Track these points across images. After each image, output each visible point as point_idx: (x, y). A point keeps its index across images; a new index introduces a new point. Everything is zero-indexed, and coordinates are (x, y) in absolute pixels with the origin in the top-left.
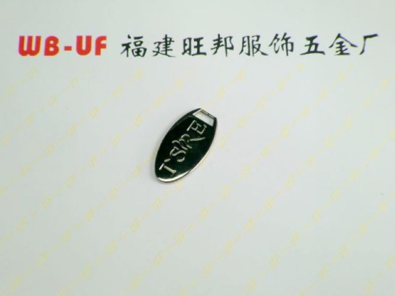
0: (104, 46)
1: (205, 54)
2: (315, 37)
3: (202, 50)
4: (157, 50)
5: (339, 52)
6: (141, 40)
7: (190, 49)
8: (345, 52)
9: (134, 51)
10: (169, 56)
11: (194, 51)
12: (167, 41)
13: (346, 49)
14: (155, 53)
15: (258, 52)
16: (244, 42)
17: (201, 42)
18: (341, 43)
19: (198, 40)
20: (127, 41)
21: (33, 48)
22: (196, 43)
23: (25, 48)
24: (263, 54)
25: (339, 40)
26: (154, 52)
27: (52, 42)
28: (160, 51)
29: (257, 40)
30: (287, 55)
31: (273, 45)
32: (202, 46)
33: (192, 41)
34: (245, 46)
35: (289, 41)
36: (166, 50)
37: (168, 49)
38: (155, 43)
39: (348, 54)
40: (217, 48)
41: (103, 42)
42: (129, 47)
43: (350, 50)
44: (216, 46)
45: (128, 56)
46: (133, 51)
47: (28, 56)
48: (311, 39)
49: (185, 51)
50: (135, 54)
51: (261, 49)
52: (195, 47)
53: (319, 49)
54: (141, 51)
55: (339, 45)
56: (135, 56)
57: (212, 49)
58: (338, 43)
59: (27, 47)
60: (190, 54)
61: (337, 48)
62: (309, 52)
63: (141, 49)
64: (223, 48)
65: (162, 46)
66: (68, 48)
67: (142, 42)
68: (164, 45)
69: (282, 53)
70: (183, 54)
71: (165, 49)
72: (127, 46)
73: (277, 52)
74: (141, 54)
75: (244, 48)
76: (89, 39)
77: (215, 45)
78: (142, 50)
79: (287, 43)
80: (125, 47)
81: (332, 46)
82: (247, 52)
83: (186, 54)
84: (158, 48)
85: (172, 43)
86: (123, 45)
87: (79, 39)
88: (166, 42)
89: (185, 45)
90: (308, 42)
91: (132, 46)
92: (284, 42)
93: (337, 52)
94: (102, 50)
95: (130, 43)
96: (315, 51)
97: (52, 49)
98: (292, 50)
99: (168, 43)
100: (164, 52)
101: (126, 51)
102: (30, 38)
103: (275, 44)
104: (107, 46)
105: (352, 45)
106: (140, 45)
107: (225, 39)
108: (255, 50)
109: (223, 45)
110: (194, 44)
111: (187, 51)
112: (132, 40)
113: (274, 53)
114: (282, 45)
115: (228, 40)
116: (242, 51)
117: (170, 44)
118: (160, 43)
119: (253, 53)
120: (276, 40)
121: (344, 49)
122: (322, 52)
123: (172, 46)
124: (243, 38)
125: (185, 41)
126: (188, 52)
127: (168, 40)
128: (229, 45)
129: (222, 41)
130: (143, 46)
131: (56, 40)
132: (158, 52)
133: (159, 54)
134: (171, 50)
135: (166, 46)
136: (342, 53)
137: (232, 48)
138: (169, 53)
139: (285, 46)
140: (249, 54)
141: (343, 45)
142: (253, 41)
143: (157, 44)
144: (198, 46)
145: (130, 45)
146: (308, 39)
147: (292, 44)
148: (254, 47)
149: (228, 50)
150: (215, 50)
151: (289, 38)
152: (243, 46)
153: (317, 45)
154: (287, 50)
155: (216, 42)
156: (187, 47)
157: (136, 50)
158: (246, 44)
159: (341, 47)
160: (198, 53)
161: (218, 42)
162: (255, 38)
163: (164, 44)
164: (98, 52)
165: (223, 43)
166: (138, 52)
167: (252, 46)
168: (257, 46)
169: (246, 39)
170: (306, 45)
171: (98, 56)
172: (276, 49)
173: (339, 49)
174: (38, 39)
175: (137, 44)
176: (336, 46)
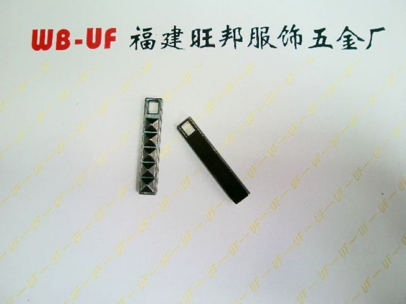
0: (114, 39)
1: (213, 46)
2: (323, 30)
3: (211, 41)
4: (165, 42)
5: (346, 46)
6: (149, 32)
7: (198, 41)
8: (352, 46)
9: (143, 44)
10: (178, 48)
11: (203, 43)
12: (176, 33)
14: (164, 45)
15: (267, 45)
16: (253, 33)
17: (210, 33)
18: (348, 37)
19: (206, 31)
20: (136, 33)
21: (46, 43)
23: (38, 43)
24: (272, 46)
25: (347, 33)
26: (162, 44)
27: (63, 36)
28: (169, 43)
29: (266, 32)
30: (296, 48)
31: (282, 37)
32: (211, 37)
33: (201, 32)
34: (254, 38)
35: (297, 33)
36: (175, 43)
37: (177, 40)
38: (164, 35)
39: (355, 48)
40: (226, 40)
41: (112, 35)
42: (139, 39)
43: (358, 44)
44: (225, 38)
45: (136, 49)
46: (141, 44)
47: (41, 50)
48: (319, 32)
50: (144, 47)
51: (269, 42)
52: (204, 39)
53: (327, 43)
55: (346, 39)
56: (144, 49)
57: (220, 41)
58: (345, 37)
59: (40, 42)
60: (198, 46)
61: (345, 41)
62: (317, 45)
63: (149, 42)
64: (233, 39)
65: (170, 38)
66: (78, 42)
67: (150, 34)
68: (172, 37)
69: (291, 46)
70: (192, 46)
71: (173, 41)
72: (136, 38)
73: (285, 45)
74: (150, 46)
75: (253, 40)
76: (99, 31)
77: (223, 36)
78: (151, 42)
79: (295, 36)
80: (134, 40)
81: (340, 39)
83: (195, 46)
84: (167, 39)
85: (180, 34)
86: (132, 37)
87: (90, 31)
88: (175, 33)
89: (193, 36)
90: (316, 35)
91: (141, 39)
92: (292, 34)
93: (344, 46)
94: (112, 43)
95: (140, 35)
96: (323, 45)
97: (63, 43)
98: (300, 43)
100: (173, 45)
101: (135, 44)
102: (43, 32)
103: (284, 36)
104: (117, 39)
105: (359, 39)
106: (149, 37)
107: (234, 31)
108: (264, 42)
109: (231, 37)
110: (203, 35)
111: (195, 43)
112: (141, 32)
113: (283, 45)
114: (291, 38)
115: (237, 31)
116: (251, 43)
117: (178, 36)
118: (168, 35)
119: (262, 46)
120: (285, 32)
121: (351, 42)
122: (330, 46)
123: (181, 38)
124: (252, 30)
125: (193, 32)
126: (197, 44)
127: (177, 31)
128: (238, 37)
129: (231, 33)
130: (151, 38)
131: (66, 33)
132: (166, 45)
133: (168, 46)
134: (180, 42)
135: (175, 38)
136: (349, 47)
137: (241, 40)
138: (178, 45)
139: (293, 38)
140: (257, 46)
141: (350, 38)
142: (262, 32)
143: (166, 36)
144: (207, 38)
145: (139, 37)
146: (316, 31)
147: (300, 36)
149: (237, 42)
150: (224, 41)
151: (298, 30)
152: (252, 38)
153: (325, 38)
154: (296, 43)
155: (225, 33)
156: (196, 39)
157: (145, 43)
158: (255, 36)
159: (348, 41)
160: (207, 45)
161: (227, 34)
162: (264, 30)
163: (173, 35)
164: (107, 46)
165: (232, 34)
166: (147, 44)
167: (261, 38)
168: (265, 38)
169: (255, 31)
170: (314, 39)
171: (108, 49)
172: (285, 42)
173: (346, 43)
174: (51, 32)
175: (146, 36)
176: (343, 39)
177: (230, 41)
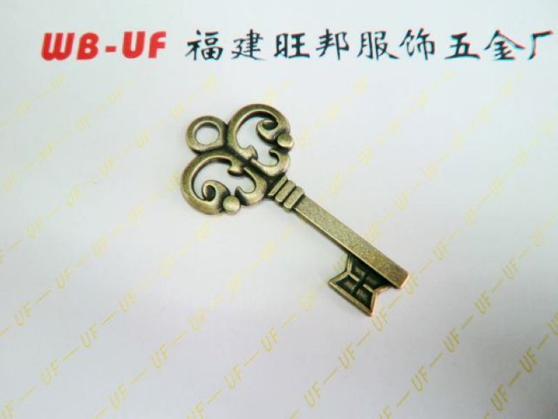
0: (162, 45)
1: (307, 56)
2: (464, 35)
3: (303, 50)
4: (238, 50)
5: (499, 56)
6: (216, 36)
7: (285, 49)
8: (508, 56)
9: (205, 52)
10: (255, 58)
11: (292, 51)
12: (253, 39)
13: (509, 52)
14: (235, 55)
15: (385, 54)
16: (363, 40)
17: (302, 40)
18: (501, 43)
19: (297, 37)
20: (195, 38)
21: (63, 50)
22: (294, 41)
23: (51, 50)
24: (391, 56)
25: (498, 39)
26: (233, 52)
27: (89, 41)
28: (242, 52)
29: (383, 38)
30: (426, 58)
31: (405, 45)
32: (303, 44)
33: (289, 38)
34: (365, 45)
35: (428, 39)
36: (251, 51)
37: (254, 48)
38: (235, 41)
39: (511, 58)
40: (325, 48)
41: (161, 40)
42: (198, 46)
43: (515, 52)
44: (324, 45)
45: (195, 58)
46: (203, 52)
47: (55, 61)
48: (459, 37)
49: (279, 52)
50: (207, 56)
51: (388, 50)
52: (293, 46)
53: (471, 51)
54: (214, 52)
55: (498, 47)
56: (206, 59)
57: (318, 49)
58: (497, 44)
59: (54, 49)
60: (286, 55)
61: (496, 50)
62: (457, 55)
63: (214, 50)
64: (334, 48)
65: (245, 46)
66: (111, 49)
67: (216, 40)
68: (248, 44)
69: (419, 55)
70: (276, 55)
71: (249, 49)
72: (195, 45)
73: (411, 54)
74: (215, 55)
75: (364, 49)
76: (141, 36)
77: (322, 43)
78: (217, 51)
79: (424, 43)
80: (192, 47)
81: (488, 47)
82: (369, 54)
83: (281, 56)
84: (240, 47)
85: (259, 41)
86: (189, 44)
87: (128, 36)
88: (251, 38)
89: (279, 43)
90: (455, 42)
91: (202, 45)
92: (420, 40)
93: (497, 55)
94: (159, 51)
95: (200, 41)
96: (466, 54)
97: (88, 51)
98: (433, 52)
99: (254, 40)
100: (249, 53)
101: (193, 53)
102: (59, 36)
103: (408, 44)
104: (167, 46)
105: (518, 46)
106: (214, 43)
107: (337, 36)
108: (380, 52)
109: (333, 44)
110: (292, 41)
111: (281, 51)
112: (203, 37)
113: (407, 55)
114: (419, 45)
115: (341, 37)
116: (361, 52)
117: (257, 42)
118: (242, 41)
119: (378, 56)
120: (409, 39)
121: (506, 51)
122: (476, 56)
123: (259, 45)
124: (363, 35)
125: (278, 38)
126: (283, 53)
127: (255, 36)
128: (342, 44)
129: (331, 39)
130: (218, 44)
131: (94, 38)
132: (239, 54)
133: (240, 56)
134: (259, 50)
135: (252, 44)
136: (503, 57)
137: (347, 48)
138: (255, 54)
139: (422, 46)
140: (371, 56)
141: (505, 45)
142: (376, 39)
143: (238, 43)
144: (298, 45)
145: (199, 44)
146: (454, 37)
147: (432, 44)
148: (377, 47)
149: (341, 51)
150: (322, 50)
151: (427, 36)
152: (363, 46)
153: (467, 46)
154: (426, 53)
155: (324, 39)
156: (281, 47)
157: (208, 51)
158: (367, 42)
159: (502, 49)
160: (298, 54)
161: (327, 39)
162: (380, 35)
163: (249, 41)
164: (153, 54)
165: (334, 41)
166: (211, 52)
167: (375, 46)
168: (382, 46)
169: (366, 36)
170: (452, 46)
171: (152, 60)
172: (411, 51)
173: (498, 52)
174: (71, 37)
175: (210, 42)
176: (494, 47)
177: (332, 50)
